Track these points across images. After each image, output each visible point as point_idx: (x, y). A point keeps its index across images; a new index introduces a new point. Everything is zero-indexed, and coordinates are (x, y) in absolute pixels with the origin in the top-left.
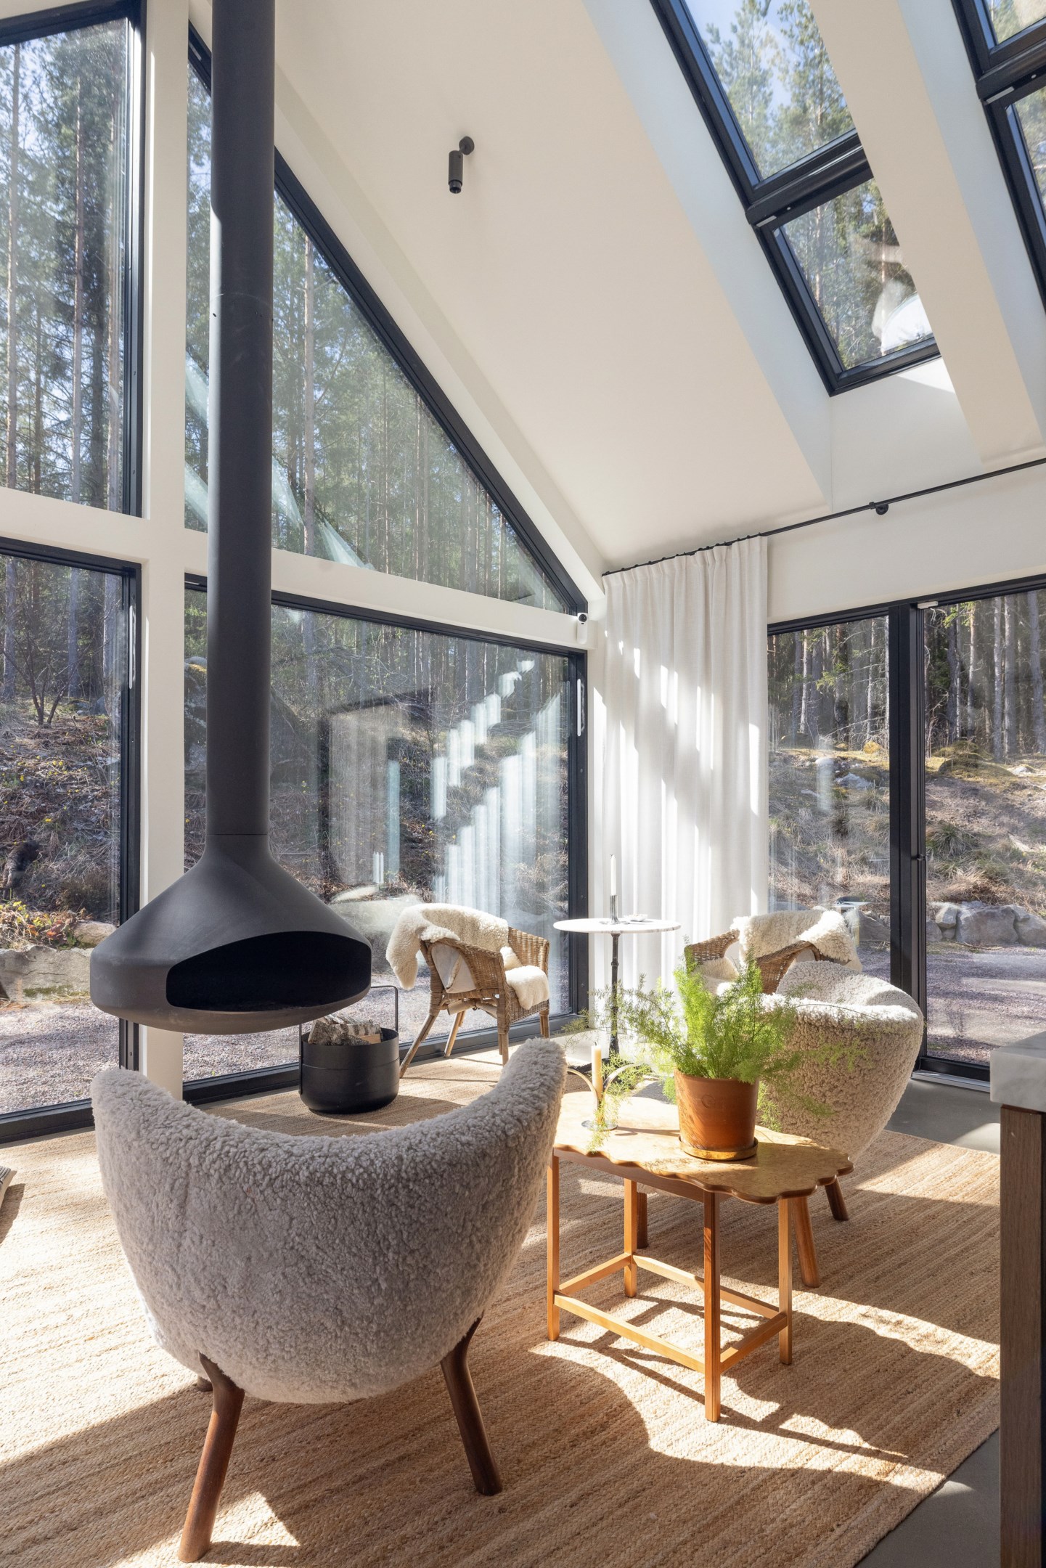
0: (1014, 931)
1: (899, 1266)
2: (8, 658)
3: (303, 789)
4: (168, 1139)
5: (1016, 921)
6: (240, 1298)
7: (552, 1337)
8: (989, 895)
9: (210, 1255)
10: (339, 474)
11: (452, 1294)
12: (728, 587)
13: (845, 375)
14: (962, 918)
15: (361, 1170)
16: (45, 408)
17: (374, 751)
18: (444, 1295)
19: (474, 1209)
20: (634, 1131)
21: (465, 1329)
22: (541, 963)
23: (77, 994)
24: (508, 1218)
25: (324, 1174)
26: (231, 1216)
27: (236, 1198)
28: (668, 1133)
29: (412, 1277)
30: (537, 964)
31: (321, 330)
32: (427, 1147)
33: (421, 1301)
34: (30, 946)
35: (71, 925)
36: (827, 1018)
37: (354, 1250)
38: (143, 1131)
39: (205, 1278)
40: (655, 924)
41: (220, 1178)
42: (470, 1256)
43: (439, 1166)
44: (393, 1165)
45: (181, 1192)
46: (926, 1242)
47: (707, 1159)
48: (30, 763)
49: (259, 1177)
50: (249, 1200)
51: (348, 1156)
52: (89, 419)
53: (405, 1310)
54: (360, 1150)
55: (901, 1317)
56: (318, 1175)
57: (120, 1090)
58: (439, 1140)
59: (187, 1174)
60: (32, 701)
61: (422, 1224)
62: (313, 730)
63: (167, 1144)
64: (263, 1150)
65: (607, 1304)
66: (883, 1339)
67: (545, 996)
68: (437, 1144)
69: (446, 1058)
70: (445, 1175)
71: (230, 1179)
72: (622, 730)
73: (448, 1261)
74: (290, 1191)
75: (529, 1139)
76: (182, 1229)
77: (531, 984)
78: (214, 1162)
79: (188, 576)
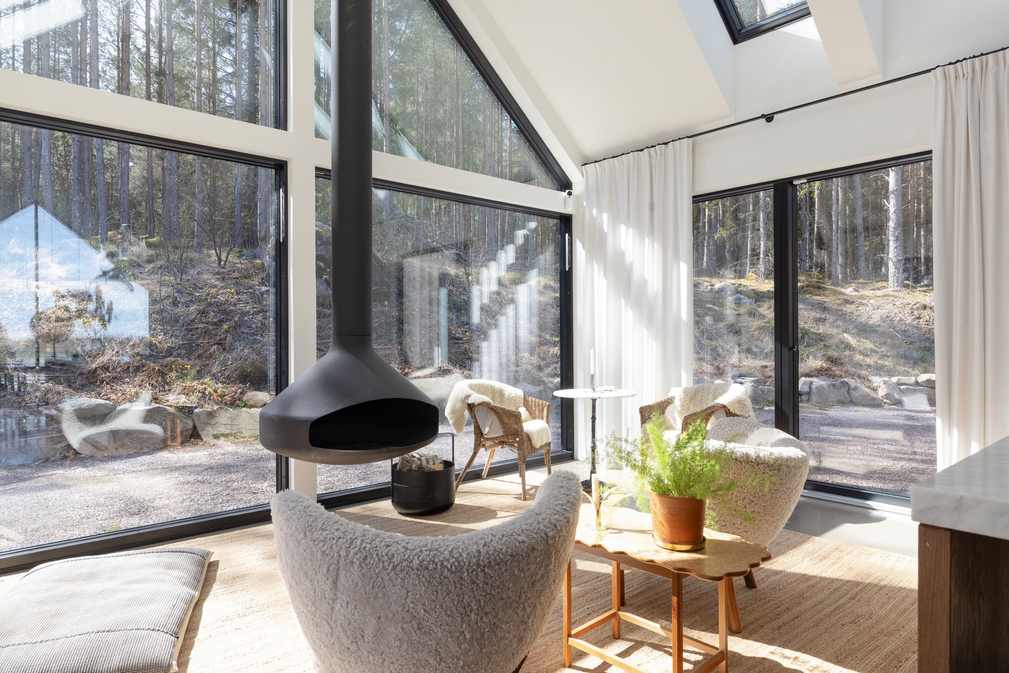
0: (847, 396)
1: (794, 619)
2: (198, 224)
3: (386, 306)
4: (325, 538)
5: (849, 389)
6: (373, 643)
7: (567, 665)
8: (831, 372)
9: (354, 615)
10: (405, 104)
11: (511, 641)
12: (666, 171)
13: (744, 31)
14: (813, 387)
15: (454, 560)
16: (219, 64)
17: (430, 282)
18: (506, 642)
19: (526, 585)
20: (621, 531)
21: (518, 662)
22: (545, 418)
23: (245, 437)
24: (548, 591)
25: (429, 562)
26: (367, 590)
27: (371, 578)
28: (644, 532)
29: (486, 630)
30: (542, 419)
31: (392, 12)
32: (496, 544)
33: (492, 646)
34: (216, 407)
35: (241, 393)
36: (747, 456)
37: (449, 612)
38: (308, 533)
39: (350, 630)
40: (619, 393)
41: (360, 564)
42: (523, 616)
43: (504, 557)
44: (475, 557)
45: (334, 573)
46: (809, 603)
47: (673, 550)
48: (213, 291)
49: (386, 564)
50: (380, 579)
51: (445, 550)
52: (247, 71)
53: (481, 651)
54: (452, 546)
55: (798, 654)
56: (425, 563)
57: (291, 505)
58: (504, 539)
59: (338, 562)
60: (214, 251)
61: (493, 595)
62: (393, 269)
63: (324, 541)
64: (388, 546)
65: (602, 643)
66: (787, 669)
67: (548, 439)
68: (503, 542)
69: (483, 479)
70: (508, 563)
71: (367, 565)
72: (596, 266)
73: (509, 620)
74: (407, 573)
75: (562, 538)
76: (335, 598)
77: (540, 432)
78: (356, 554)
79: (317, 169)
